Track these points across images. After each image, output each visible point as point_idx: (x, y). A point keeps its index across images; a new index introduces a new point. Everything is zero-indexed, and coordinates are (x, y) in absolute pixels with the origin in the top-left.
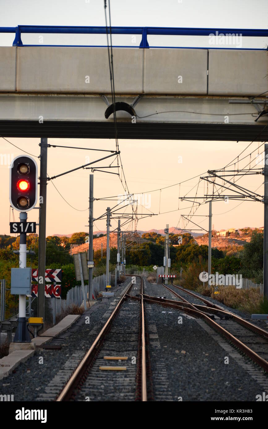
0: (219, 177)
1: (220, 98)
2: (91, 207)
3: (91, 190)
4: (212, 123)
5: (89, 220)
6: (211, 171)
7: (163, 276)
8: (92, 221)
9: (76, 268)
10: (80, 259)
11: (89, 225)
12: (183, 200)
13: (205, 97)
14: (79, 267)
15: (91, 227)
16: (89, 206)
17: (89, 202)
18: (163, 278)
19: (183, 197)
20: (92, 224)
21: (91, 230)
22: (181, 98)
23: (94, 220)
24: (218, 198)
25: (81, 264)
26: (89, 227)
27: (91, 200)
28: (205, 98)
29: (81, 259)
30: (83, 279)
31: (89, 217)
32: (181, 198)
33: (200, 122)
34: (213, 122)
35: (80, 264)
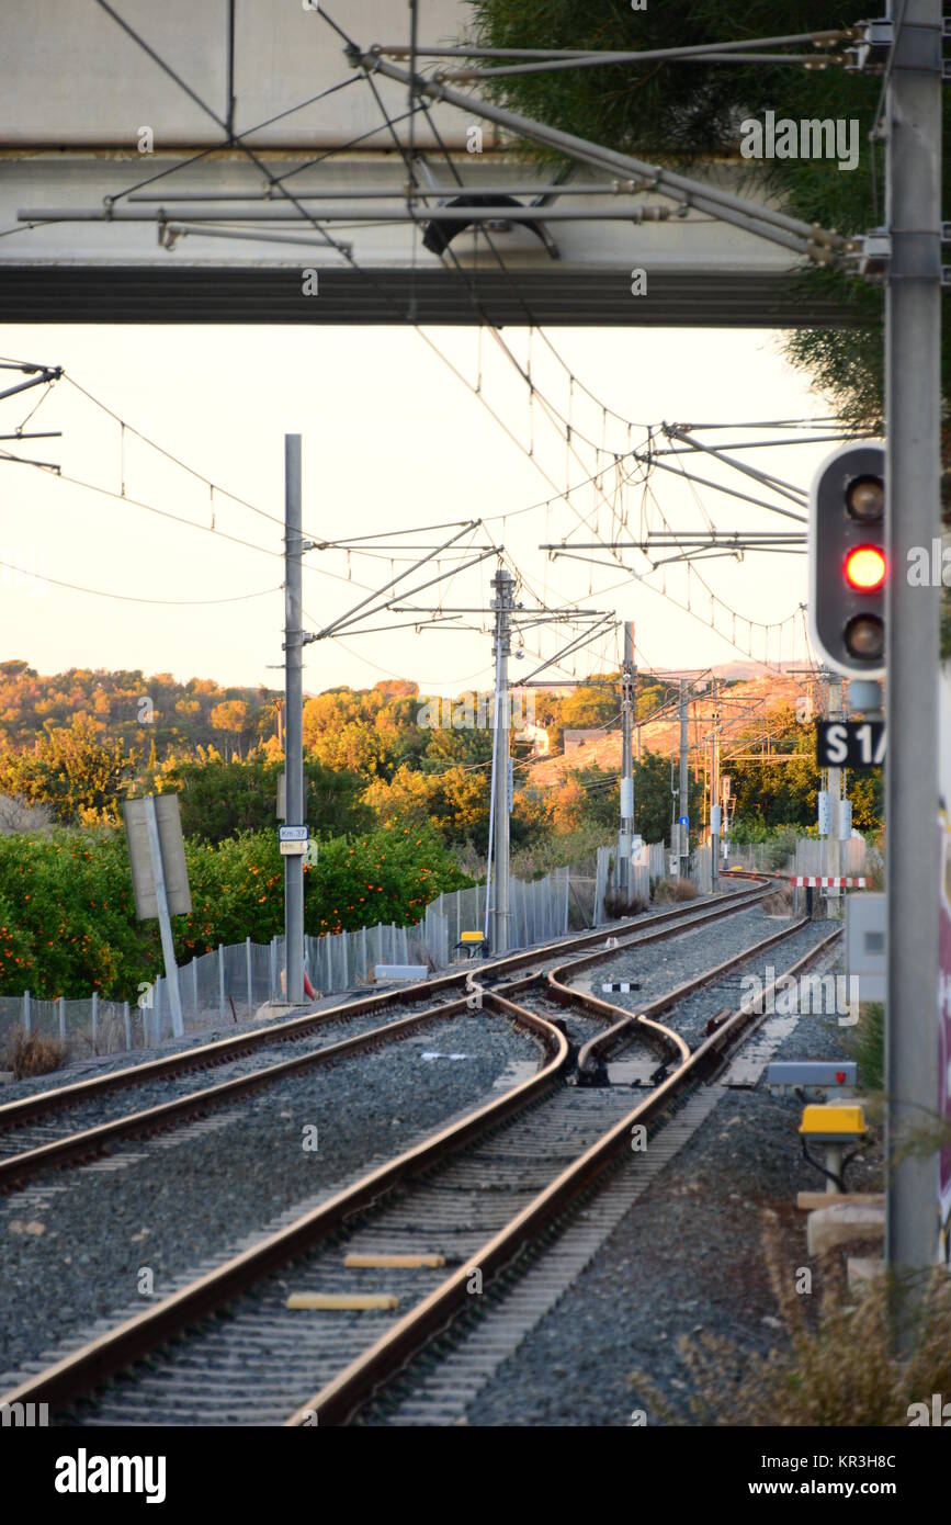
0: (713, 451)
1: (290, 159)
2: (292, 582)
3: (293, 503)
4: (256, 265)
5: (282, 639)
6: (674, 426)
7: (812, 883)
8: (299, 643)
9: (138, 864)
10: (152, 823)
11: (284, 663)
12: (557, 555)
13: (225, 154)
14: (148, 855)
15: (292, 669)
16: (282, 578)
17: (283, 560)
18: (809, 889)
19: (560, 543)
20: (296, 656)
21: (293, 686)
22: (124, 161)
23: (305, 643)
24: (707, 546)
25: (157, 843)
26: (284, 670)
27: (294, 548)
28: (223, 160)
29: (158, 822)
30: (165, 908)
31: (284, 627)
32: (551, 547)
33: (207, 261)
34: (261, 262)
35: (154, 840)
